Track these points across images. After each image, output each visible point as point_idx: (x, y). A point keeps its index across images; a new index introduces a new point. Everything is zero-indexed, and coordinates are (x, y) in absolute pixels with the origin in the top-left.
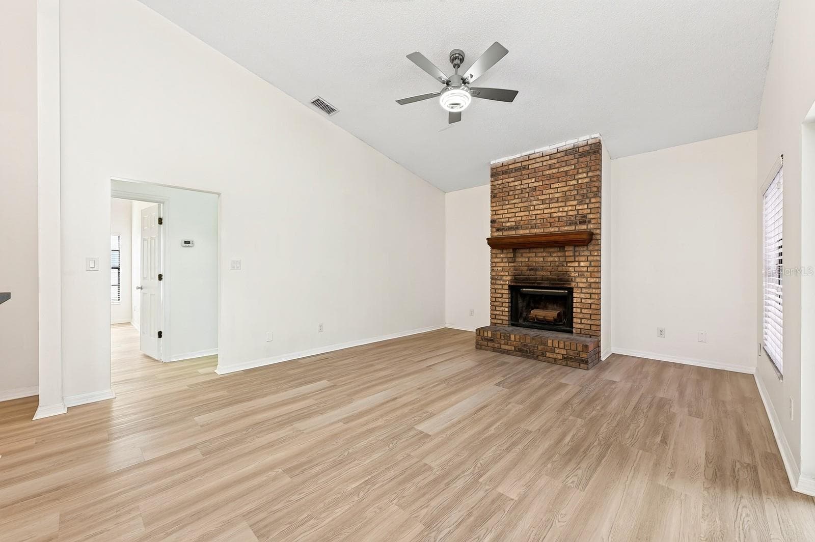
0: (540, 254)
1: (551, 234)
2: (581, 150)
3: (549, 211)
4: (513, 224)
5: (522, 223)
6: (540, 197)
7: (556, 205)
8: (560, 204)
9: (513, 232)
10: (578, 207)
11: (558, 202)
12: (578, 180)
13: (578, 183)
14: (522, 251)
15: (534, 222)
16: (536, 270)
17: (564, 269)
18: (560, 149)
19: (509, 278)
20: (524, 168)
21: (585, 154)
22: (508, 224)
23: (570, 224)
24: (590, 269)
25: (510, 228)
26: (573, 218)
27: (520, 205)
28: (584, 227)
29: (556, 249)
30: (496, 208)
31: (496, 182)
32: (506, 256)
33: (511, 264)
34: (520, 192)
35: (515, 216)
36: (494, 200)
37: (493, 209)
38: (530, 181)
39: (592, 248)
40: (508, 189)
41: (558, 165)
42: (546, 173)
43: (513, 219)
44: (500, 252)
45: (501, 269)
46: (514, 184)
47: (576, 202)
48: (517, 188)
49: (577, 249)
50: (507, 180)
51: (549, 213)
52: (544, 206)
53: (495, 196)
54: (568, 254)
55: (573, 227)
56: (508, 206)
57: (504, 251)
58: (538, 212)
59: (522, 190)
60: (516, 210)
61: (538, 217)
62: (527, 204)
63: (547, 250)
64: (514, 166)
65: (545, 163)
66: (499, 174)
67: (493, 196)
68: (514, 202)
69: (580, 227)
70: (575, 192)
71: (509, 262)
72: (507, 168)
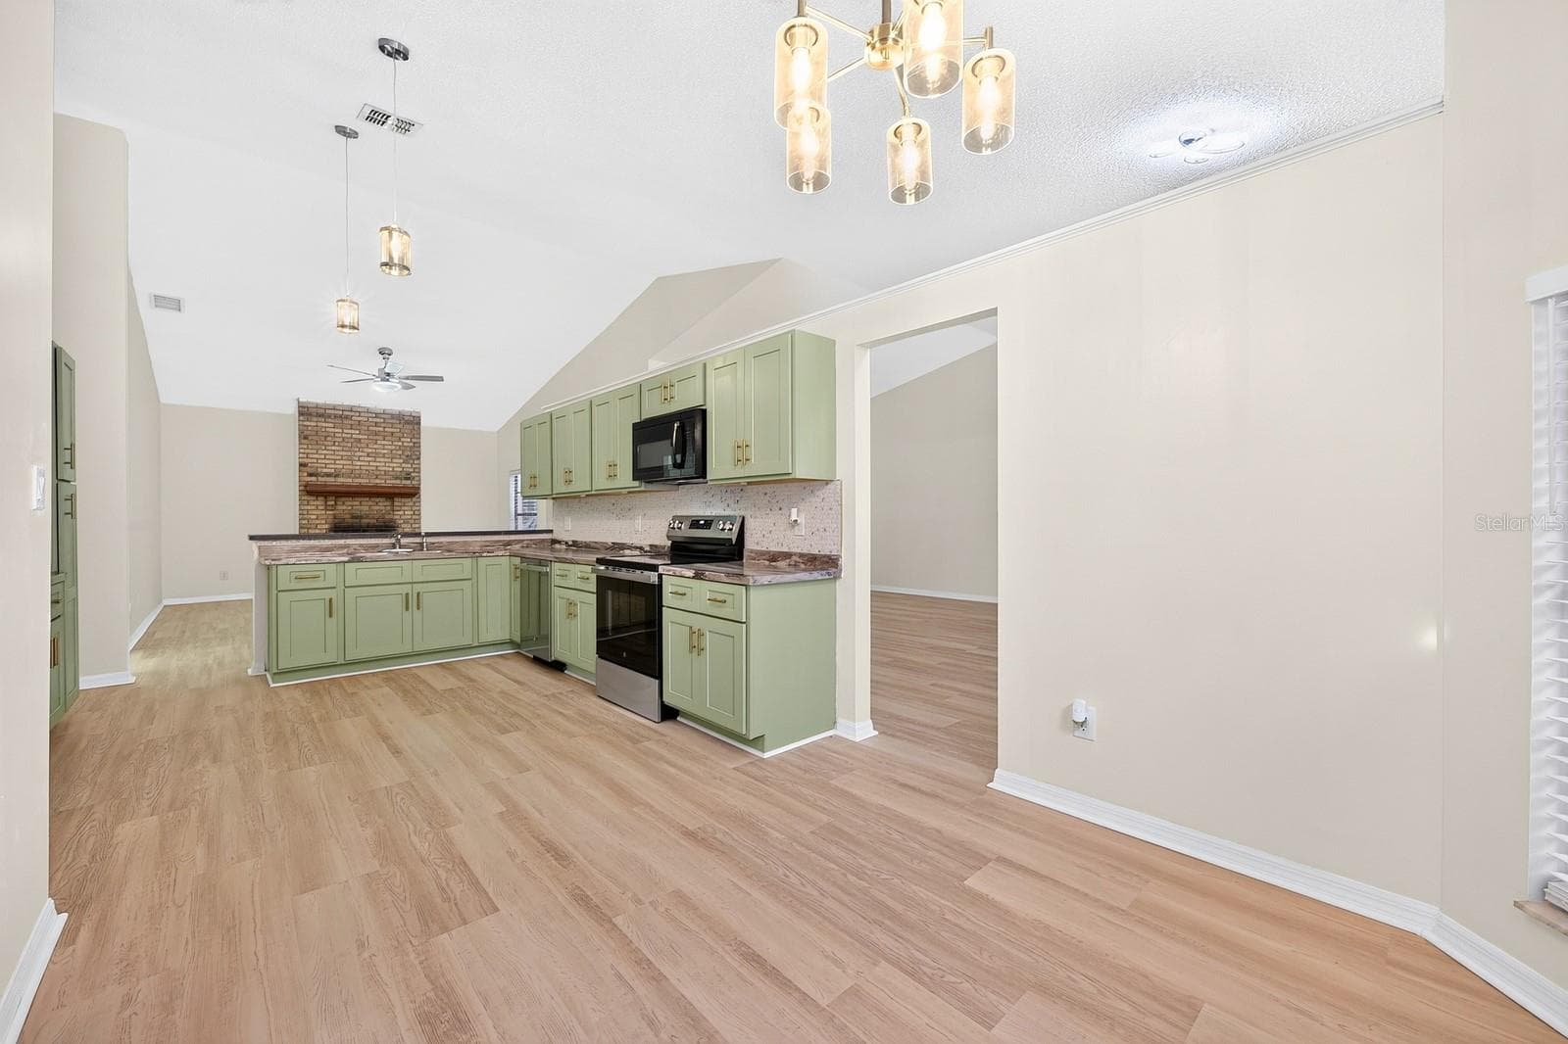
0: (365, 503)
1: (376, 486)
2: (406, 418)
3: (375, 464)
4: (333, 471)
5: (344, 471)
6: (365, 450)
7: (382, 460)
8: (386, 460)
9: (332, 479)
10: (403, 465)
11: (384, 457)
12: (403, 442)
13: (403, 445)
14: (343, 499)
15: (357, 472)
16: (361, 517)
17: (391, 516)
18: (387, 412)
19: (326, 526)
20: (347, 417)
21: (408, 423)
22: (325, 470)
23: (396, 478)
24: (414, 517)
25: (329, 475)
26: (398, 474)
27: (341, 453)
28: (408, 482)
29: (384, 499)
30: (307, 451)
31: (308, 423)
32: (323, 503)
33: (331, 512)
34: (341, 440)
35: (335, 464)
36: (305, 441)
37: (302, 451)
38: (353, 432)
39: (414, 499)
40: (324, 434)
41: (383, 425)
42: (371, 428)
43: (333, 466)
44: (314, 498)
45: (314, 517)
46: (333, 430)
47: (402, 461)
48: (337, 435)
49: (403, 500)
50: (324, 425)
51: (375, 465)
52: (369, 459)
53: (306, 438)
54: (396, 504)
55: (398, 482)
56: (325, 452)
57: (319, 498)
58: (362, 463)
59: (343, 438)
60: (336, 457)
61: (362, 468)
62: (349, 454)
63: (373, 499)
64: (333, 412)
65: (370, 419)
66: (310, 414)
67: (303, 437)
68: (333, 448)
69: (404, 482)
70: (400, 452)
71: (326, 510)
72: (322, 411)
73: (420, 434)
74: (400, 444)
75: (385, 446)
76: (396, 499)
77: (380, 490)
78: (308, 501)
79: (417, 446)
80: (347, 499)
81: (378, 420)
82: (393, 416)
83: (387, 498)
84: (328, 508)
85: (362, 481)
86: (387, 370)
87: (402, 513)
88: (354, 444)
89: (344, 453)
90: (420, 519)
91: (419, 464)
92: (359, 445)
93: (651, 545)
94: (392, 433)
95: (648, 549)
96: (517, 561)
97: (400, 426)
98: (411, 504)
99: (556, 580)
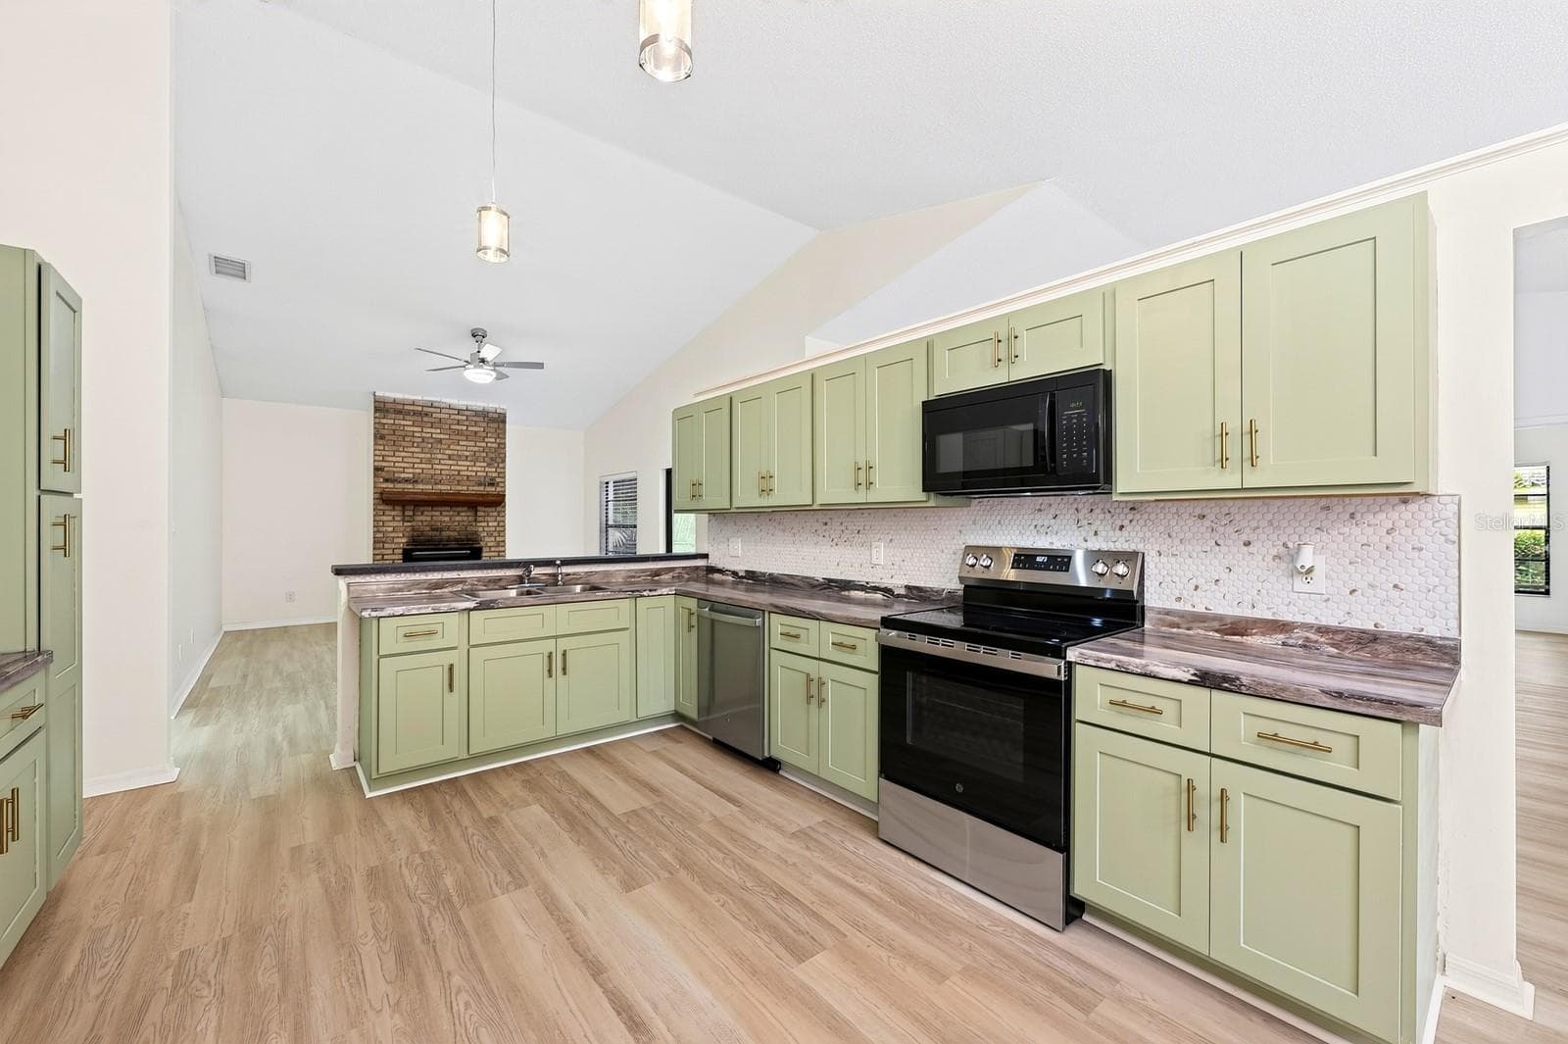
0: (446, 513)
1: (457, 493)
2: (490, 415)
3: (457, 468)
4: (411, 476)
5: (423, 476)
6: (447, 452)
7: (465, 463)
8: (468, 463)
9: (410, 486)
10: (487, 469)
11: (466, 460)
12: (487, 443)
13: (487, 447)
14: (422, 509)
15: (437, 477)
16: (441, 530)
17: (473, 529)
19: (404, 540)
20: (426, 414)
21: (493, 420)
22: (403, 475)
23: (480, 485)
24: (498, 529)
25: (407, 481)
26: (482, 479)
27: (421, 455)
28: (493, 488)
29: (466, 509)
30: (383, 453)
31: (384, 421)
32: (401, 514)
33: (409, 524)
34: (420, 440)
35: (413, 468)
36: (381, 442)
37: (377, 452)
38: (433, 430)
39: (499, 509)
40: (402, 433)
41: (466, 423)
42: (453, 427)
43: (411, 470)
44: (390, 508)
45: (391, 529)
46: (412, 429)
47: (485, 465)
48: (416, 434)
49: (487, 509)
50: (402, 422)
51: (457, 470)
52: (451, 462)
53: (382, 437)
54: (479, 514)
55: (482, 488)
56: (403, 454)
57: (397, 508)
58: (443, 467)
59: (423, 438)
60: (415, 460)
61: (443, 472)
62: (429, 456)
63: (454, 509)
64: (411, 408)
65: (452, 417)
66: (387, 411)
67: (379, 436)
68: (413, 449)
69: (489, 489)
70: (484, 455)
71: (404, 521)
72: (401, 407)
73: (505, 433)
74: (484, 444)
75: (466, 447)
76: (479, 508)
77: (461, 498)
78: (384, 511)
79: (502, 446)
80: (426, 508)
81: (460, 417)
82: (477, 413)
83: (469, 507)
84: (406, 519)
85: (443, 487)
86: (481, 355)
87: (484, 526)
88: (435, 445)
89: (423, 456)
90: (504, 531)
91: (504, 468)
92: (439, 446)
93: (908, 587)
94: (476, 433)
95: (903, 592)
96: (692, 603)
97: (485, 424)
98: (495, 514)
99: (777, 641)
